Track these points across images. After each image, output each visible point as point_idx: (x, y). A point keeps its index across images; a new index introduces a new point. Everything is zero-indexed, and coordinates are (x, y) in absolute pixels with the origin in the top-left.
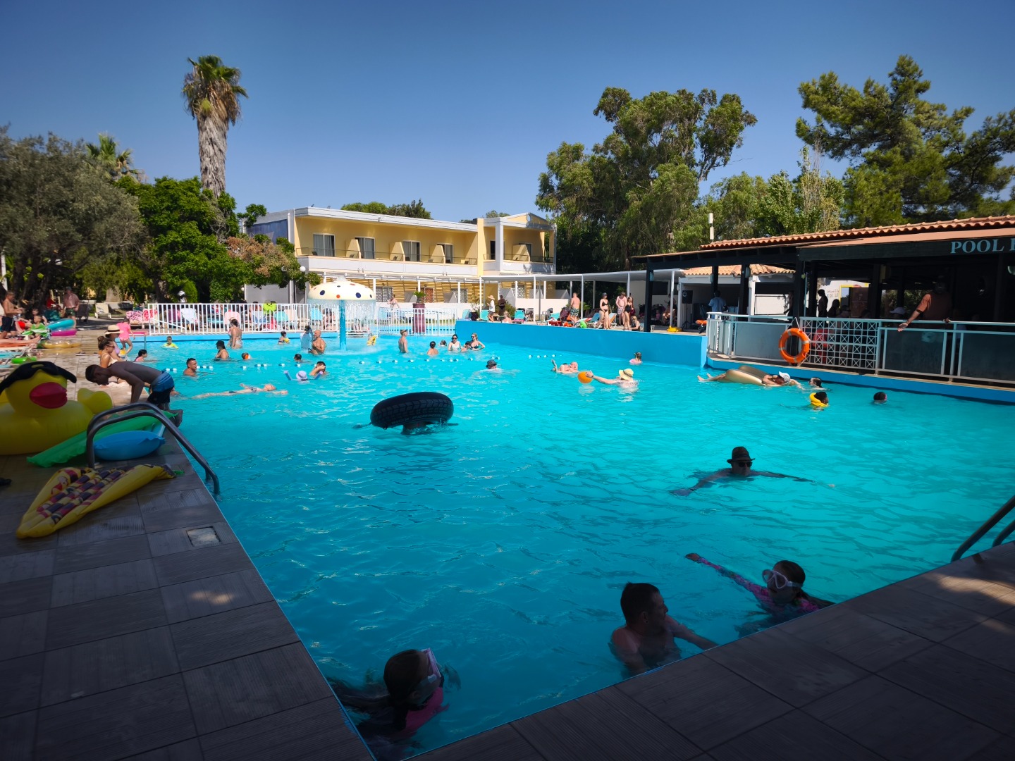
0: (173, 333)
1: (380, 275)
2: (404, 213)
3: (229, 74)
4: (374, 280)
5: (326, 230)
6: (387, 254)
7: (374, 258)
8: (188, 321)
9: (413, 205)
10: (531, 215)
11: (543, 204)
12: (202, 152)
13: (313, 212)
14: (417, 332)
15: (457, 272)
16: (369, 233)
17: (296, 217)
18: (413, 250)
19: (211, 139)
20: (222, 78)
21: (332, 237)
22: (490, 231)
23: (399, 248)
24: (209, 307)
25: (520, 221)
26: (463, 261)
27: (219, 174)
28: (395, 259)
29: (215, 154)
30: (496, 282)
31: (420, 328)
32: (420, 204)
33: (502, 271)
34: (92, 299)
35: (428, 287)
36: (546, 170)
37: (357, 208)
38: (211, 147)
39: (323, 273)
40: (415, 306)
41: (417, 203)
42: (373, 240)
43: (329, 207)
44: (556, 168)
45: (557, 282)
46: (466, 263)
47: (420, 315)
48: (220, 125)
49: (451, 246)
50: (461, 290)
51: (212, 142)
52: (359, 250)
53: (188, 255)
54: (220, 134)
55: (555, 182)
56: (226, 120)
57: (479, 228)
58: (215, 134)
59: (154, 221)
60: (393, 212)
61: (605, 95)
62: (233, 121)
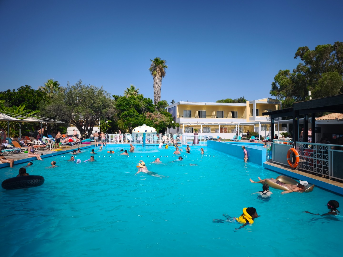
1: (204, 123)
3: (162, 62)
4: (202, 125)
5: (188, 109)
6: (211, 116)
7: (205, 118)
9: (241, 99)
12: (154, 87)
16: (204, 109)
17: (178, 105)
18: (221, 114)
19: (156, 83)
20: (160, 64)
21: (190, 111)
23: (214, 113)
25: (265, 101)
27: (159, 93)
29: (157, 87)
31: (196, 142)
32: (243, 98)
35: (225, 127)
37: (222, 101)
38: (156, 85)
42: (205, 111)
43: (187, 101)
46: (242, 118)
47: (196, 138)
48: (159, 78)
51: (157, 84)
52: (198, 115)
54: (159, 81)
56: (161, 76)
57: (247, 105)
58: (158, 81)
60: (234, 102)
61: (298, 50)
62: (164, 76)
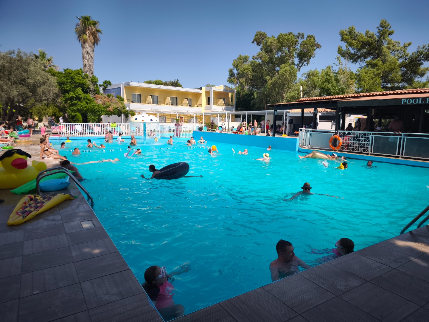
0: (72, 136)
1: (160, 112)
2: (171, 85)
3: (95, 24)
4: (158, 113)
5: (137, 92)
6: (163, 102)
7: (158, 104)
8: (78, 131)
9: (175, 81)
10: (225, 86)
11: (231, 81)
12: (83, 57)
13: (132, 84)
14: (176, 136)
15: (194, 110)
16: (156, 93)
17: (124, 86)
18: (174, 101)
19: (87, 52)
20: (92, 26)
21: (140, 95)
22: (207, 93)
23: (169, 100)
24: (87, 125)
25: (220, 88)
26: (196, 106)
27: (91, 67)
28: (167, 104)
29: (89, 58)
30: (210, 115)
31: (178, 134)
32: (178, 81)
33: (212, 110)
34: (36, 121)
35: (181, 117)
36: (232, 67)
37: (150, 82)
38: (87, 55)
39: (136, 110)
40: (175, 125)
41: (176, 80)
42: (157, 96)
43: (139, 82)
44: (236, 66)
45: (236, 115)
47: (177, 129)
48: (91, 46)
49: (191, 99)
50: (195, 118)
51: (88, 53)
52: (152, 100)
53: (78, 102)
54: (91, 49)
55: (235, 71)
56: (94, 44)
57: (203, 91)
58: (89, 50)
59: (63, 87)
60: (165, 84)
61: (256, 35)
62: (97, 44)
